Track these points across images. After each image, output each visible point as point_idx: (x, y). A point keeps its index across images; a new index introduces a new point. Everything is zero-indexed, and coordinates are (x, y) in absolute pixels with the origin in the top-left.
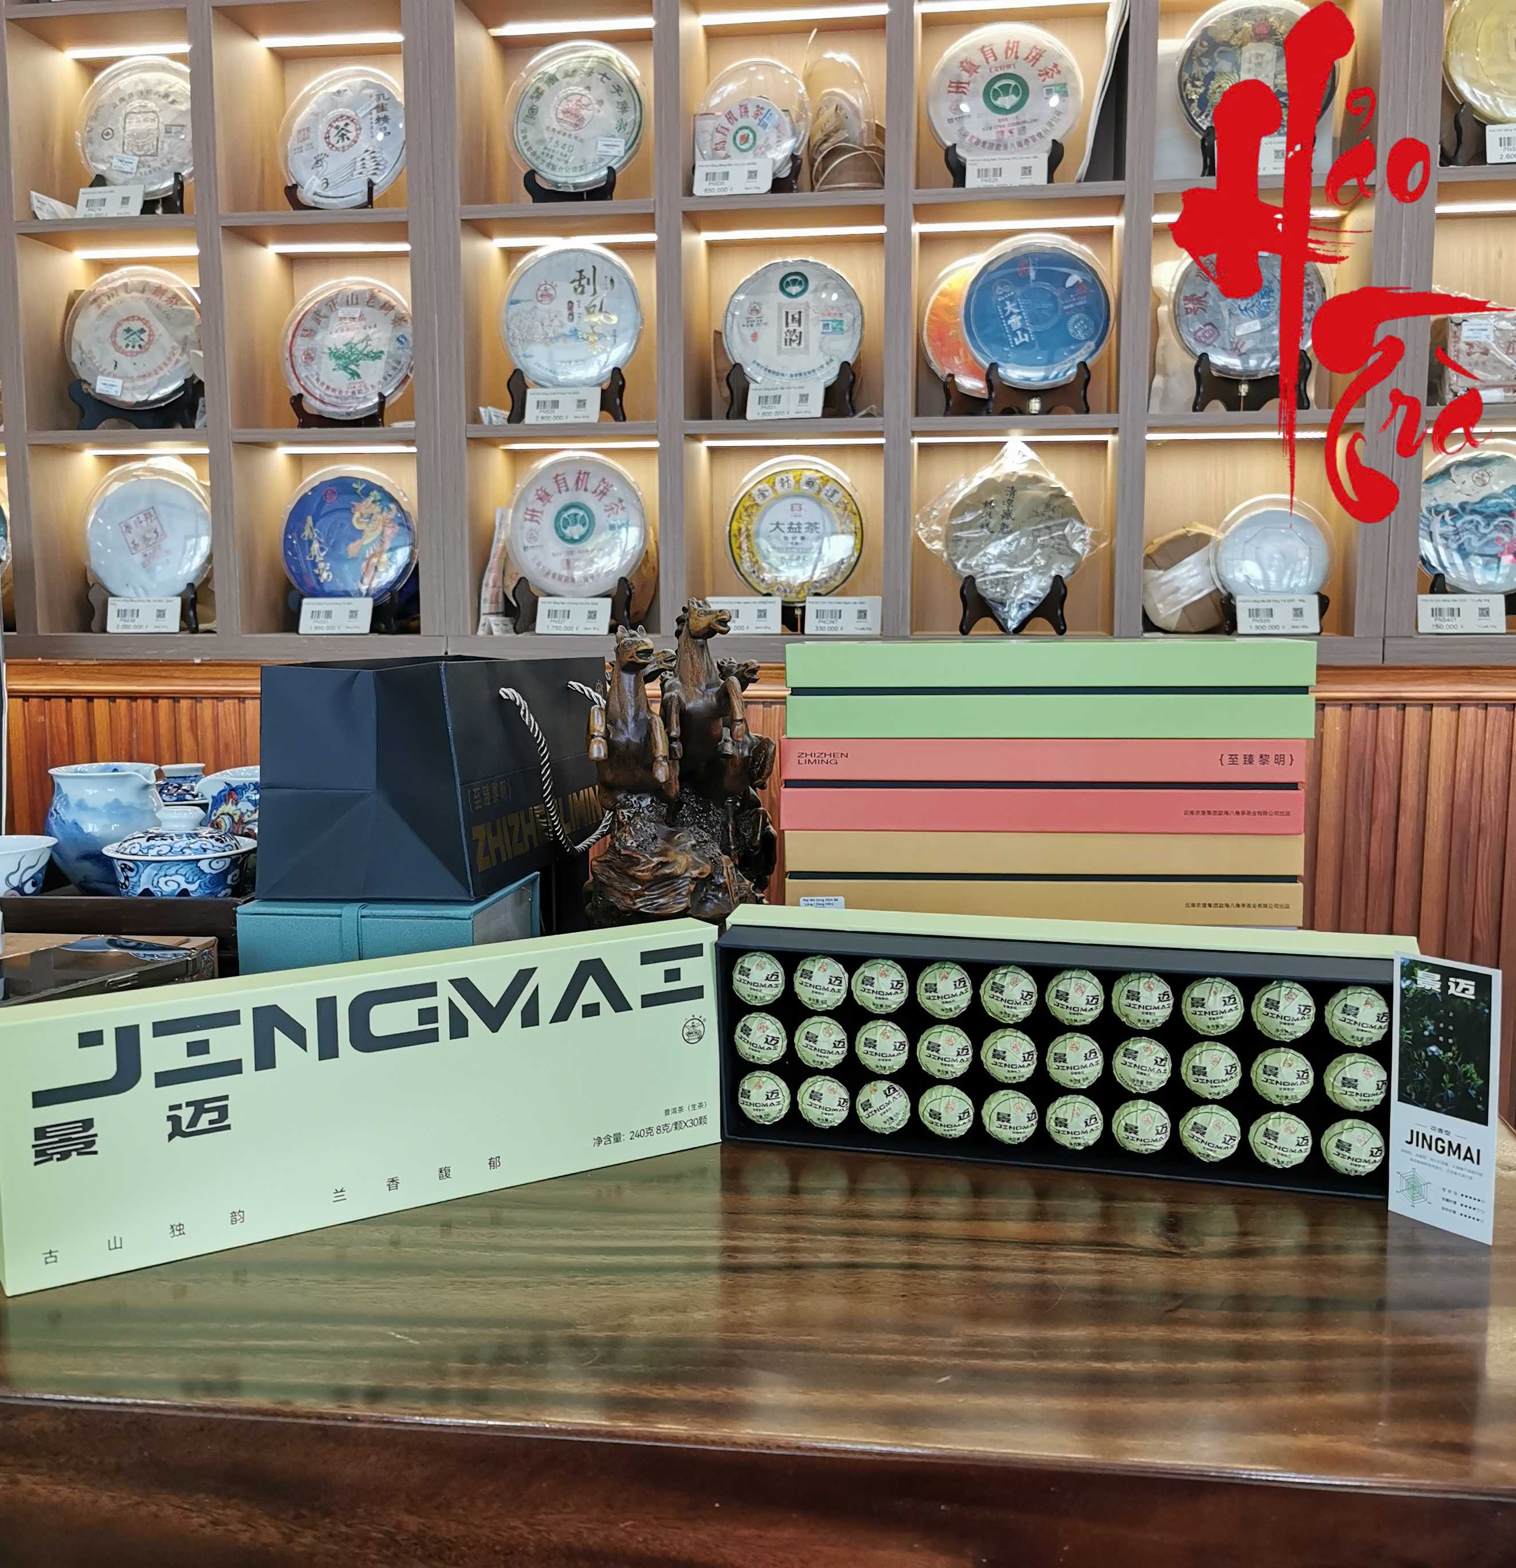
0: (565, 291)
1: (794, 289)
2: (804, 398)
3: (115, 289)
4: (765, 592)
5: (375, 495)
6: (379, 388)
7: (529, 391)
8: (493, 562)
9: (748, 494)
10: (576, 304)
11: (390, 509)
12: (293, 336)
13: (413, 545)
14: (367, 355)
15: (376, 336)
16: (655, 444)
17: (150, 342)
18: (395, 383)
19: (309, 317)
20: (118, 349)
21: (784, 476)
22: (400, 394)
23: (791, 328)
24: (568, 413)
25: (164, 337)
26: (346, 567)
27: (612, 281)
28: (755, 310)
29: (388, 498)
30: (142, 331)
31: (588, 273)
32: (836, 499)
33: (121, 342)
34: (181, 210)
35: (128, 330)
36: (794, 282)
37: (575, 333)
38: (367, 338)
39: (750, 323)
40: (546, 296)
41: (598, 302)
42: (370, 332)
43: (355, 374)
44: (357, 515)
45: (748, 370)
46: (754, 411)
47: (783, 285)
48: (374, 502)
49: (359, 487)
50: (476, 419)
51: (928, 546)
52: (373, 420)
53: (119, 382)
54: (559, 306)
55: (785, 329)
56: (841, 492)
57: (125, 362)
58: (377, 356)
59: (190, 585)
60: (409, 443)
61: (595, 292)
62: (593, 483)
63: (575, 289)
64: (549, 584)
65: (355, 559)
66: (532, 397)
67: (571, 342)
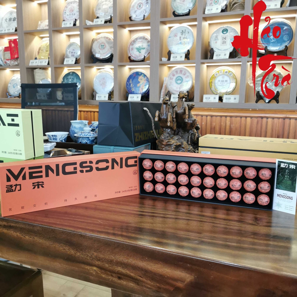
0: (179, 35)
1: (225, 32)
2: (225, 55)
3: (100, 38)
4: (216, 94)
5: (143, 75)
6: (144, 55)
7: (171, 55)
8: (164, 88)
9: (214, 75)
10: (181, 37)
11: (145, 78)
12: (130, 45)
13: (149, 85)
14: (142, 49)
15: (144, 45)
16: (195, 65)
17: (105, 47)
18: (147, 54)
19: (133, 42)
20: (100, 49)
21: (221, 71)
22: (148, 56)
23: (224, 40)
24: (179, 59)
25: (108, 47)
26: (137, 88)
27: (188, 32)
28: (216, 37)
29: (145, 76)
30: (104, 45)
31: (184, 31)
32: (232, 75)
33: (100, 48)
34: (111, 22)
35: (102, 45)
36: (225, 31)
37: (181, 43)
38: (142, 46)
39: (215, 40)
40: (176, 36)
41: (185, 37)
42: (143, 44)
43: (140, 52)
44: (139, 79)
45: (214, 49)
46: (215, 57)
47: (223, 31)
48: (142, 76)
49: (140, 73)
50: (161, 60)
51: (250, 85)
52: (143, 61)
53: (99, 55)
54: (178, 38)
55: (222, 41)
56: (233, 74)
57: (101, 51)
58: (144, 49)
59: (110, 92)
60: (149, 65)
61: (185, 35)
62: (183, 72)
63: (181, 34)
64: (174, 92)
65: (138, 87)
66: (172, 56)
67: (180, 45)
